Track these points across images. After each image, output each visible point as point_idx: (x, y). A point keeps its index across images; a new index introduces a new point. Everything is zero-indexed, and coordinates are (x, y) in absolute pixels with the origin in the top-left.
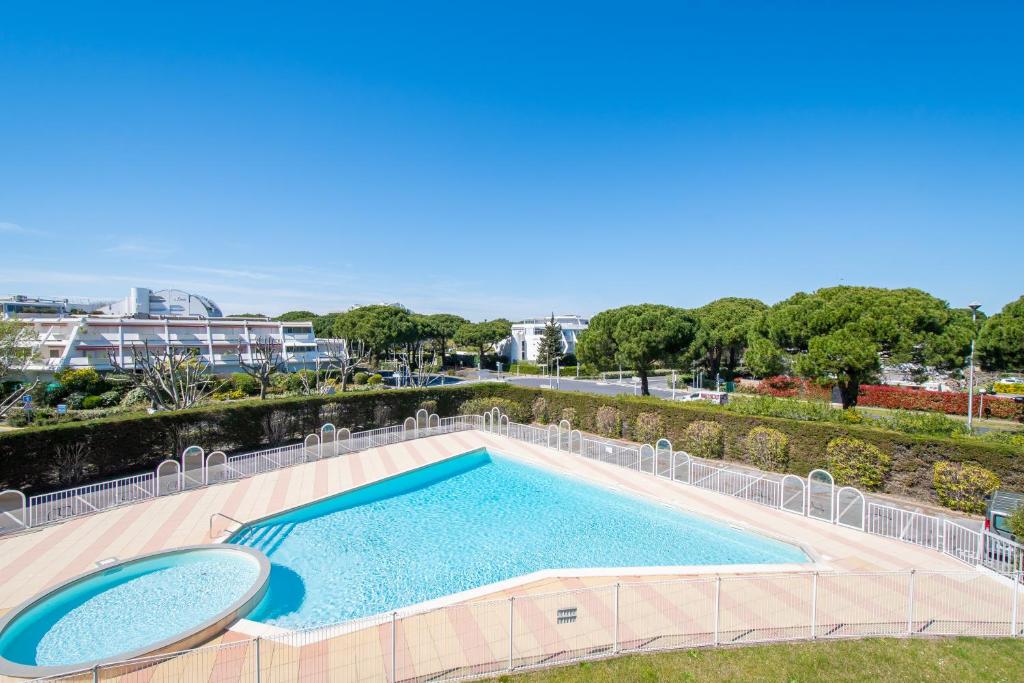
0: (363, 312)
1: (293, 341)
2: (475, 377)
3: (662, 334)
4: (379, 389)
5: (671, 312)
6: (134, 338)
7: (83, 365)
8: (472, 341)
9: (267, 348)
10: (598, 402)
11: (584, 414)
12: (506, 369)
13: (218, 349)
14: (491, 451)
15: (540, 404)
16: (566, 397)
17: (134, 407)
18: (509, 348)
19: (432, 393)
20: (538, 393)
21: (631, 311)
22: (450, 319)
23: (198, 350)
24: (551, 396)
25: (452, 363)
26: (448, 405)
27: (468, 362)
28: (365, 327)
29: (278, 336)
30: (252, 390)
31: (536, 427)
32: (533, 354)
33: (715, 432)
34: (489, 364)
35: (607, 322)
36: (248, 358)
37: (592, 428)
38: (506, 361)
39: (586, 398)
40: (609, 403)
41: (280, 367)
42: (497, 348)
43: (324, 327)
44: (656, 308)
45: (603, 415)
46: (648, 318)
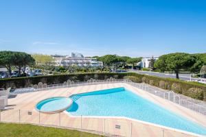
0: (106, 56)
1: (93, 62)
2: (132, 71)
3: (182, 61)
4: (108, 72)
5: (186, 55)
6: (68, 61)
7: (62, 65)
8: (131, 63)
9: (88, 63)
10: (160, 79)
11: (155, 82)
12: (140, 69)
13: (81, 63)
14: (125, 88)
15: (144, 79)
16: (151, 77)
17: (68, 73)
18: (141, 64)
19: (117, 74)
20: (143, 76)
21: (172, 55)
22: (126, 57)
23: (78, 64)
24: (147, 76)
25: (127, 67)
26: (120, 77)
27: (130, 67)
28: (106, 59)
29: (90, 61)
30: (85, 71)
31: (143, 84)
32: (147, 66)
33: (199, 92)
34: (135, 68)
35: (164, 58)
36: (85, 65)
37: (158, 86)
38: (140, 68)
39: (156, 78)
40: (163, 80)
41: (90, 67)
42: (138, 64)
43: (98, 59)
44: (180, 54)
45: (161, 83)
46: (178, 57)
